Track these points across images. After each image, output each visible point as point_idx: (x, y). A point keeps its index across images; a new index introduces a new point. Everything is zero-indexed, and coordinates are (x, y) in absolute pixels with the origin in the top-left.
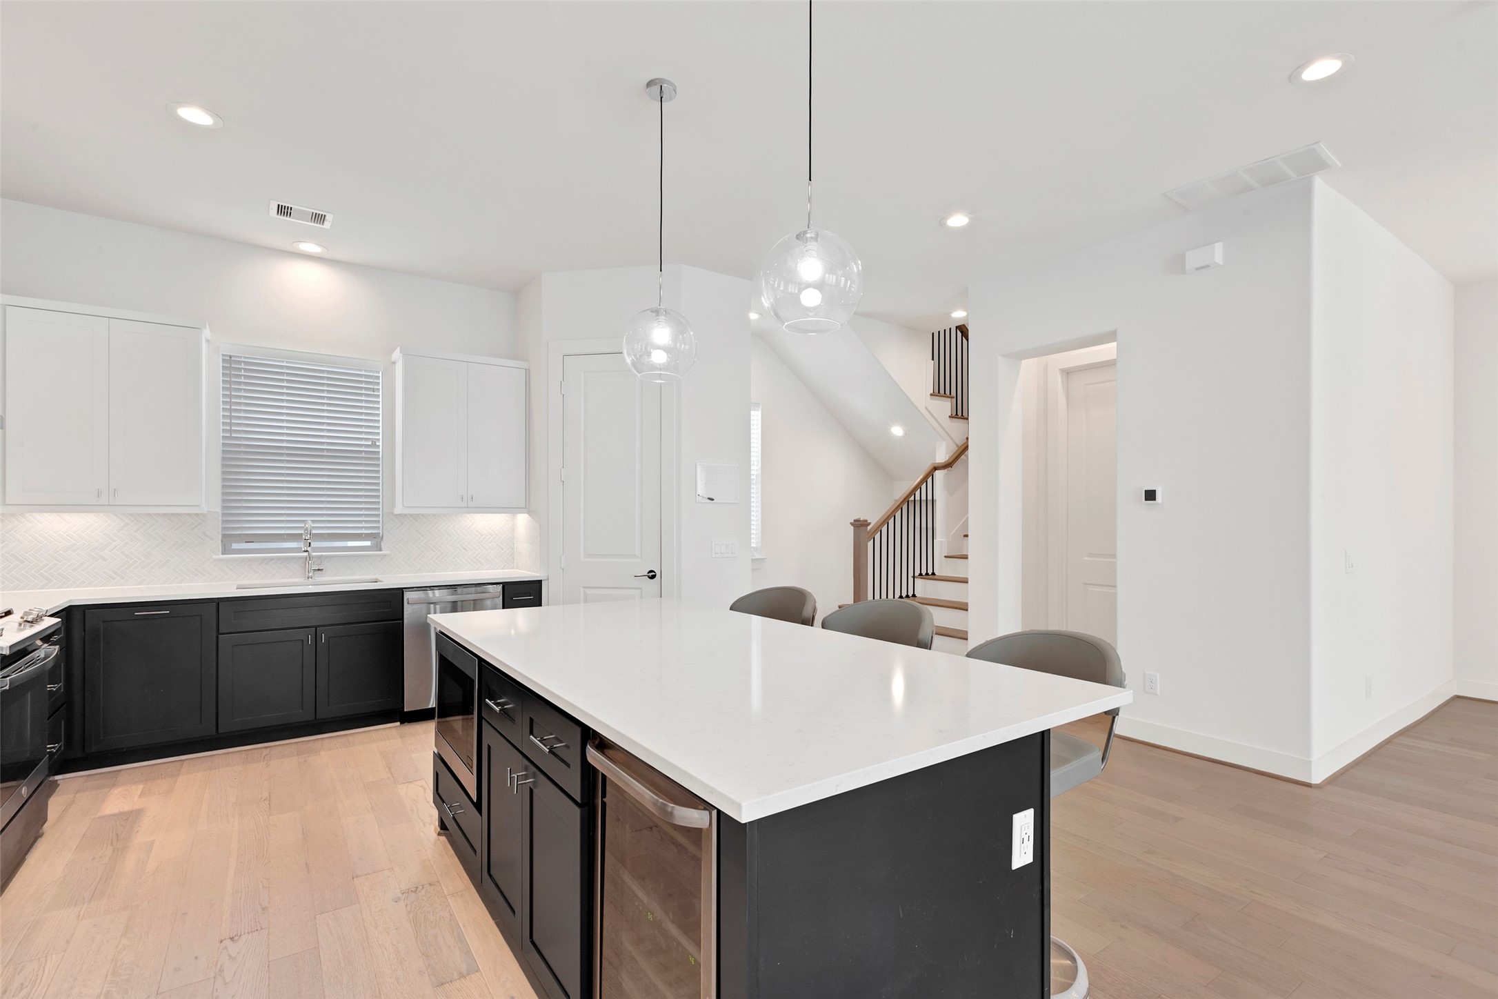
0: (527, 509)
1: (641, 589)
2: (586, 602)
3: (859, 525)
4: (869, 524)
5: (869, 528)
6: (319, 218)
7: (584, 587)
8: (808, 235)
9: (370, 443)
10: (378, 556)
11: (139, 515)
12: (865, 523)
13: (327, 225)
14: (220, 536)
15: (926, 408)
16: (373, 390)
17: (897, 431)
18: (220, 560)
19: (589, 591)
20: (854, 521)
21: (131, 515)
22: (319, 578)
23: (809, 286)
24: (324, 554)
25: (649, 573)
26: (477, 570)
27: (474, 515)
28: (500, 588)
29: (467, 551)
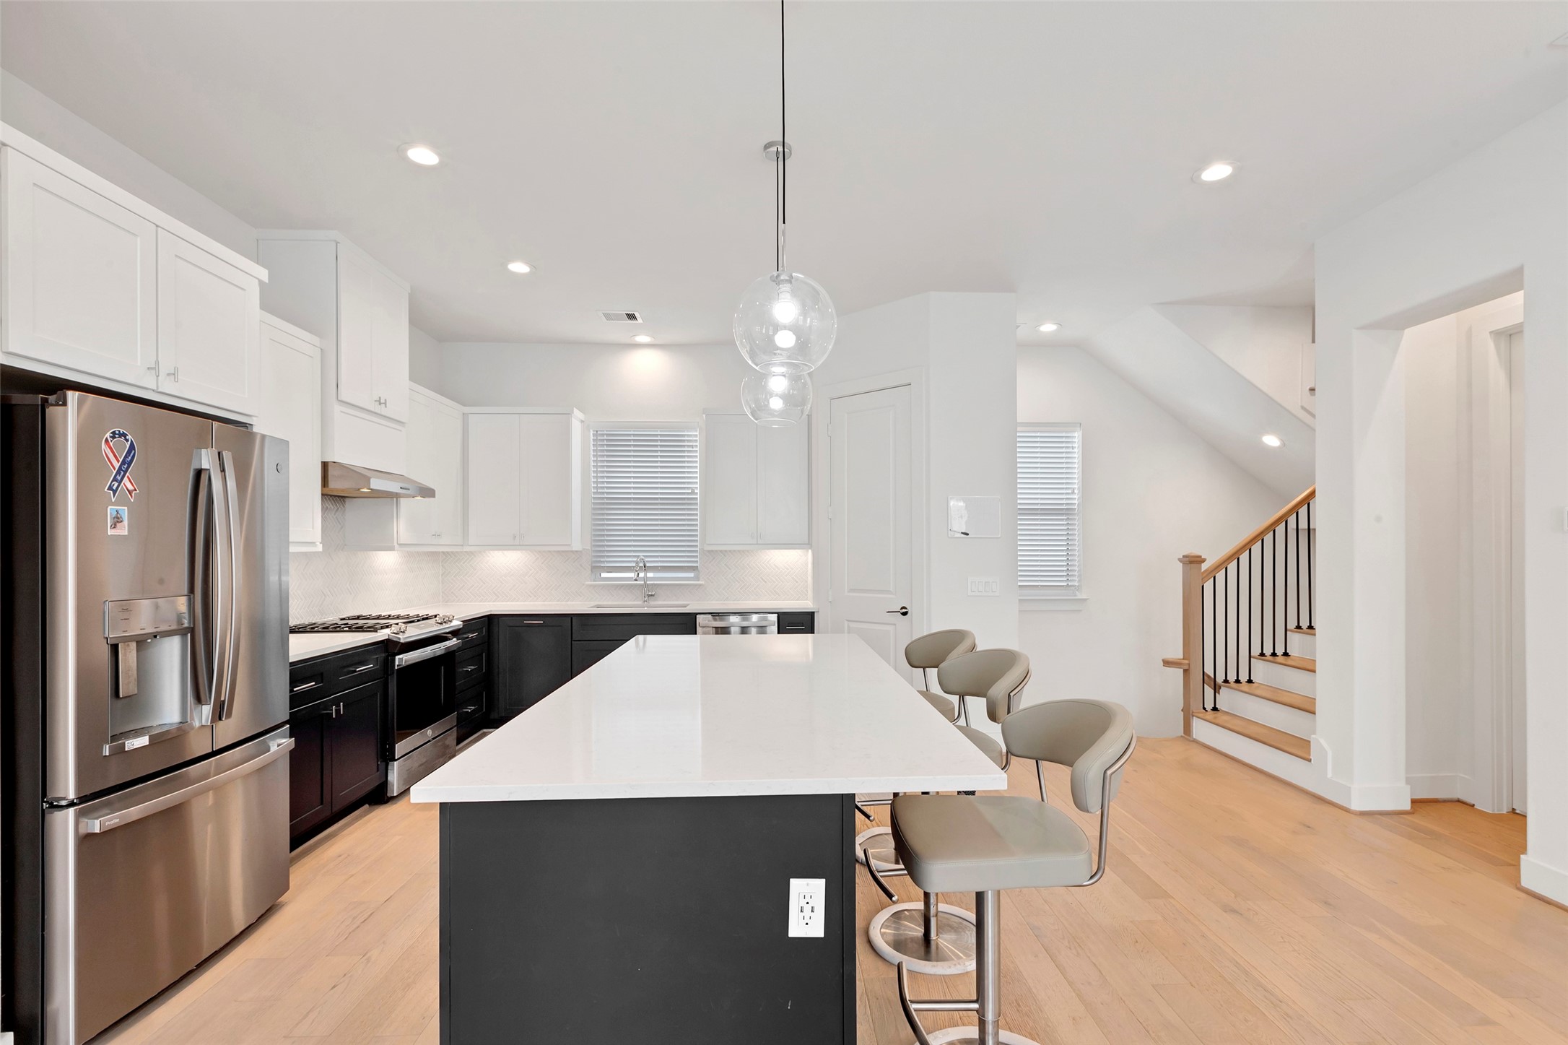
0: (808, 544)
1: (895, 625)
2: (849, 632)
3: (1192, 561)
4: (1204, 561)
5: (1204, 566)
6: (631, 317)
7: (848, 621)
8: (782, 278)
9: (690, 491)
10: (696, 585)
11: (544, 551)
12: (1199, 559)
13: (640, 320)
14: (590, 567)
15: (1303, 408)
16: (692, 446)
17: (1272, 441)
18: (591, 586)
19: (853, 625)
20: (1184, 556)
21: (540, 552)
22: (652, 603)
23: (785, 328)
24: (655, 582)
25: (902, 608)
26: (775, 600)
27: (772, 551)
28: (776, 615)
29: (766, 582)
